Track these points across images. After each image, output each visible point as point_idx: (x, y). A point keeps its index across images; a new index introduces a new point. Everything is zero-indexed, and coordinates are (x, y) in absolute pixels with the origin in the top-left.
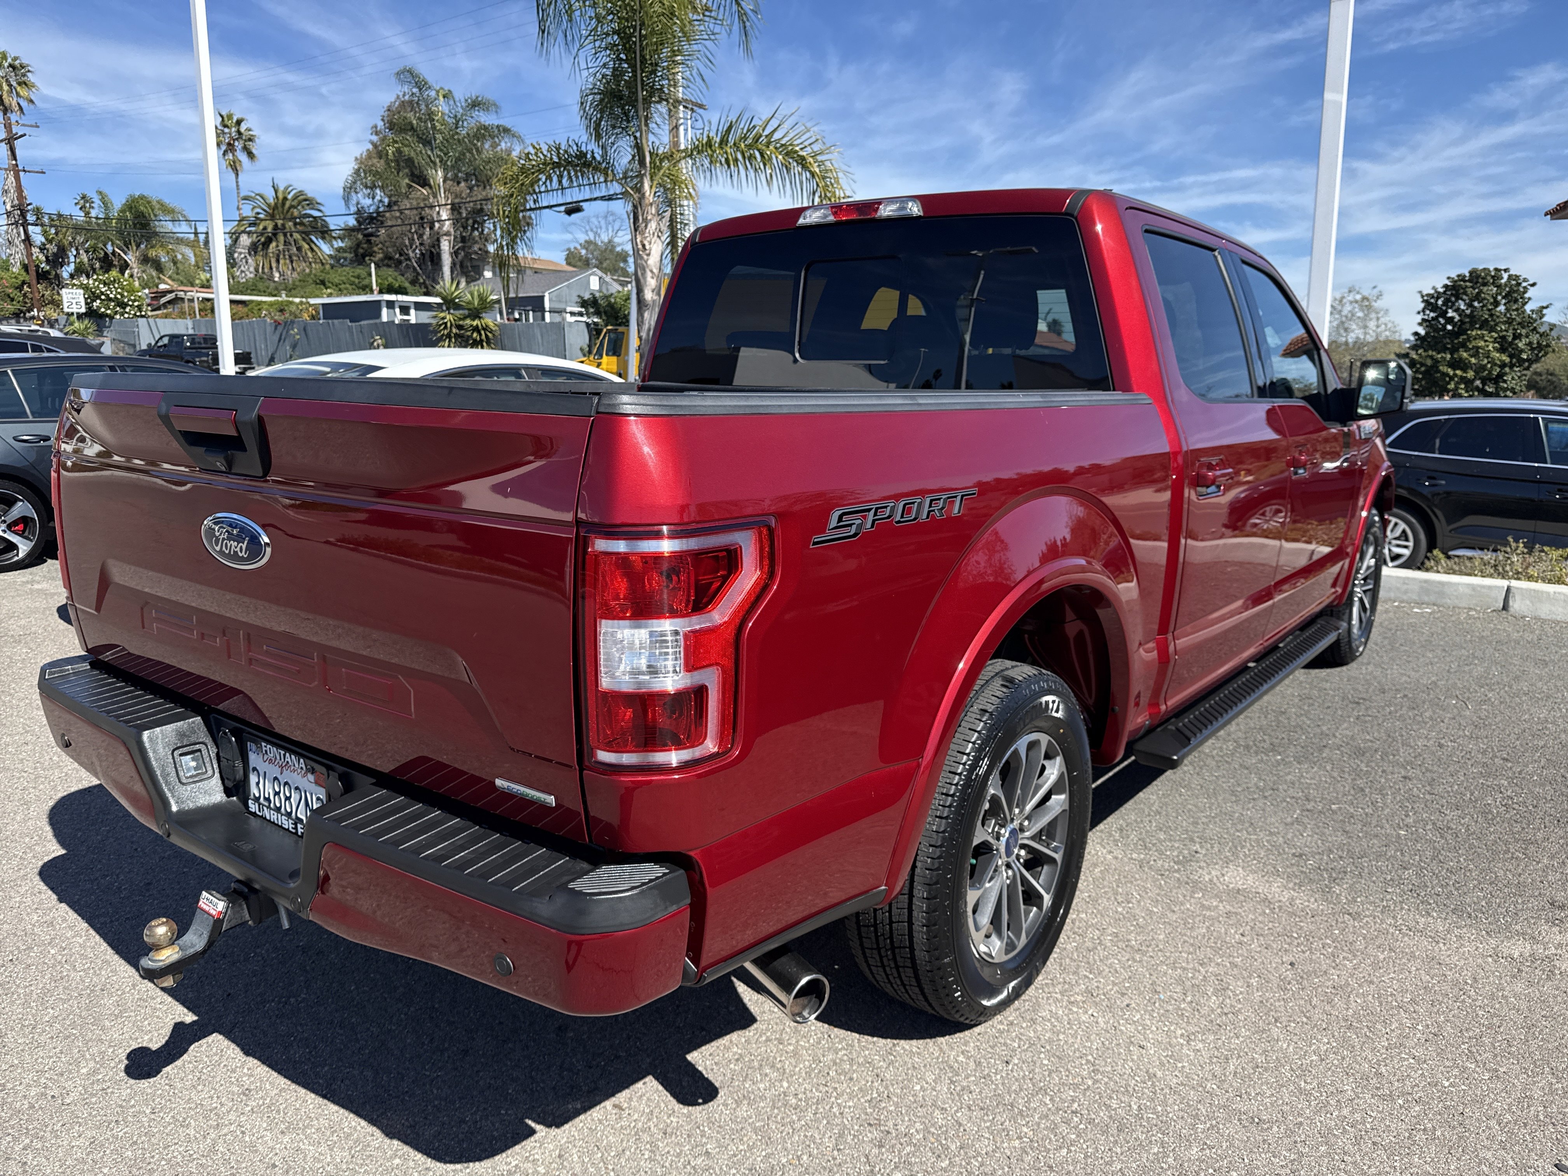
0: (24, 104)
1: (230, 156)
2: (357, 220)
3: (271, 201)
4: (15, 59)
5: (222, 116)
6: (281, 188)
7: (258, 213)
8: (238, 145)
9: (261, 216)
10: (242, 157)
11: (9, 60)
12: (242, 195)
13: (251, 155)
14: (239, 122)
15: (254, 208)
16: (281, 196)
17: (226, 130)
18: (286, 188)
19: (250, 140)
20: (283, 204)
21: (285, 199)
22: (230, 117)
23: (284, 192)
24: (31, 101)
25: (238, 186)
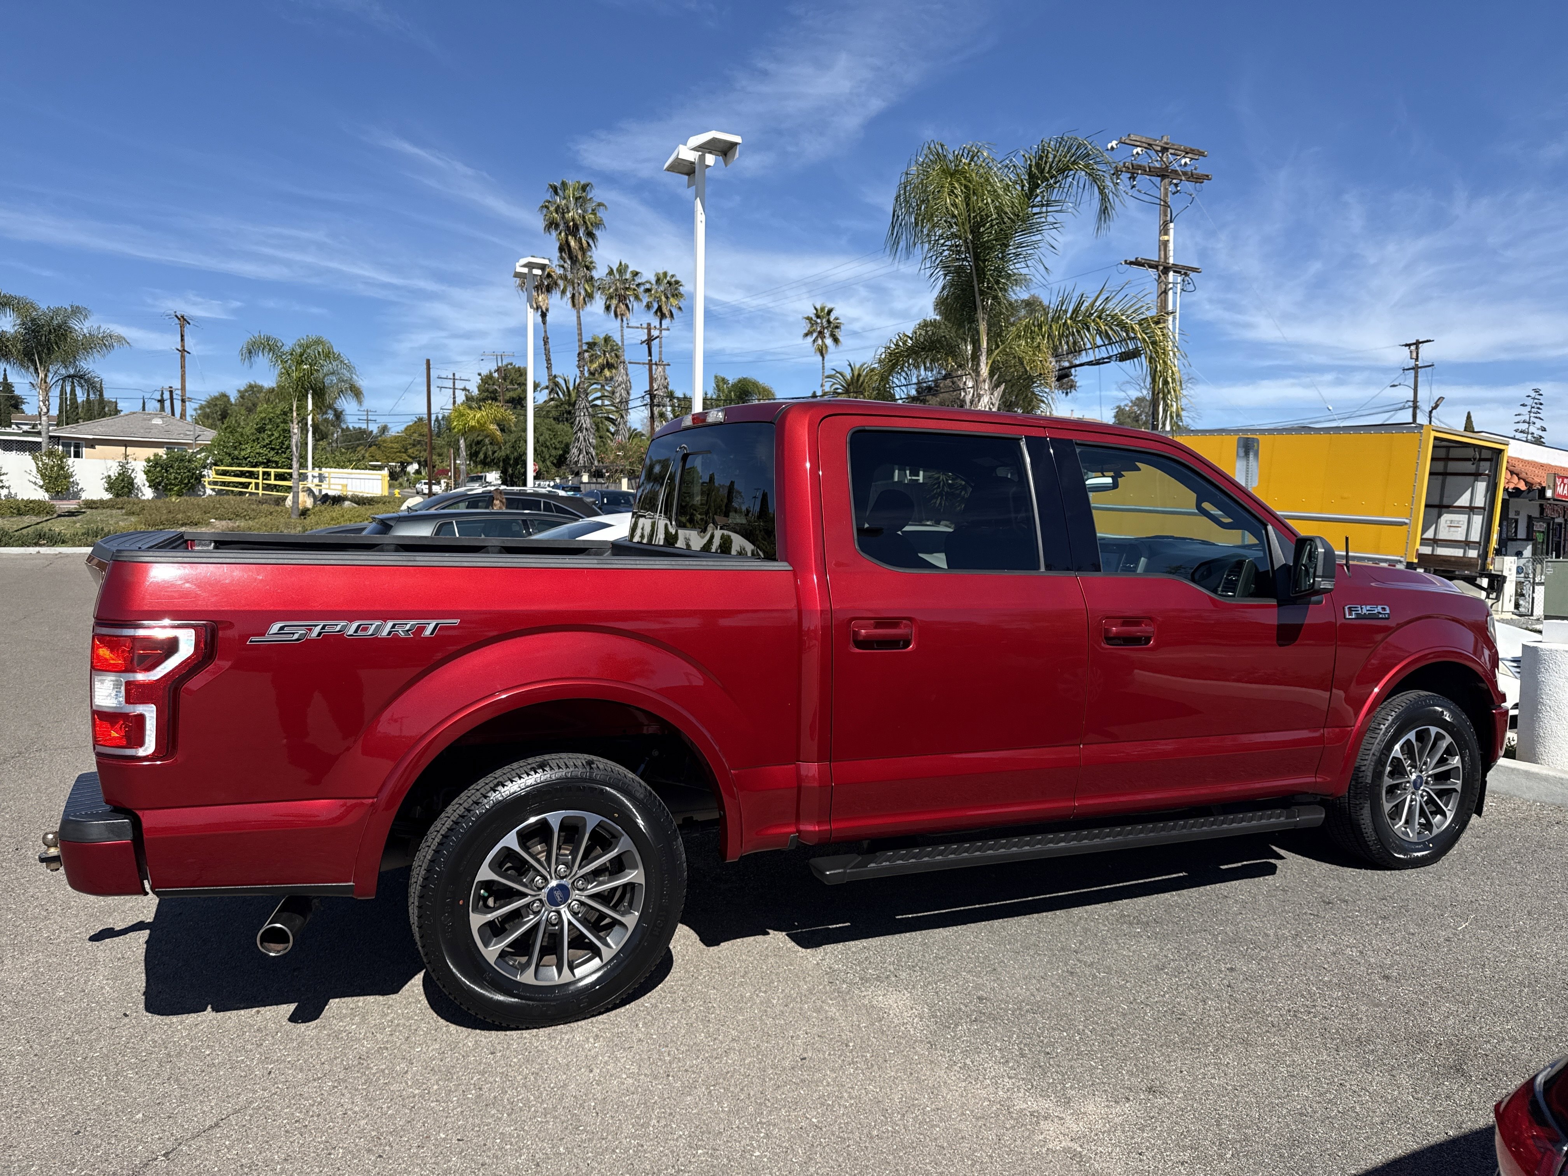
0: (674, 311)
1: (820, 342)
2: (916, 390)
3: (849, 377)
4: (673, 276)
5: (816, 309)
6: (858, 366)
7: (837, 389)
8: (827, 333)
9: (840, 391)
10: (829, 341)
11: (668, 278)
12: (826, 374)
13: (836, 340)
14: (830, 312)
15: (834, 384)
16: (856, 373)
17: (819, 321)
18: (862, 366)
19: (837, 327)
20: (858, 380)
21: (859, 375)
22: (822, 309)
23: (859, 370)
24: (680, 308)
25: (823, 366)
